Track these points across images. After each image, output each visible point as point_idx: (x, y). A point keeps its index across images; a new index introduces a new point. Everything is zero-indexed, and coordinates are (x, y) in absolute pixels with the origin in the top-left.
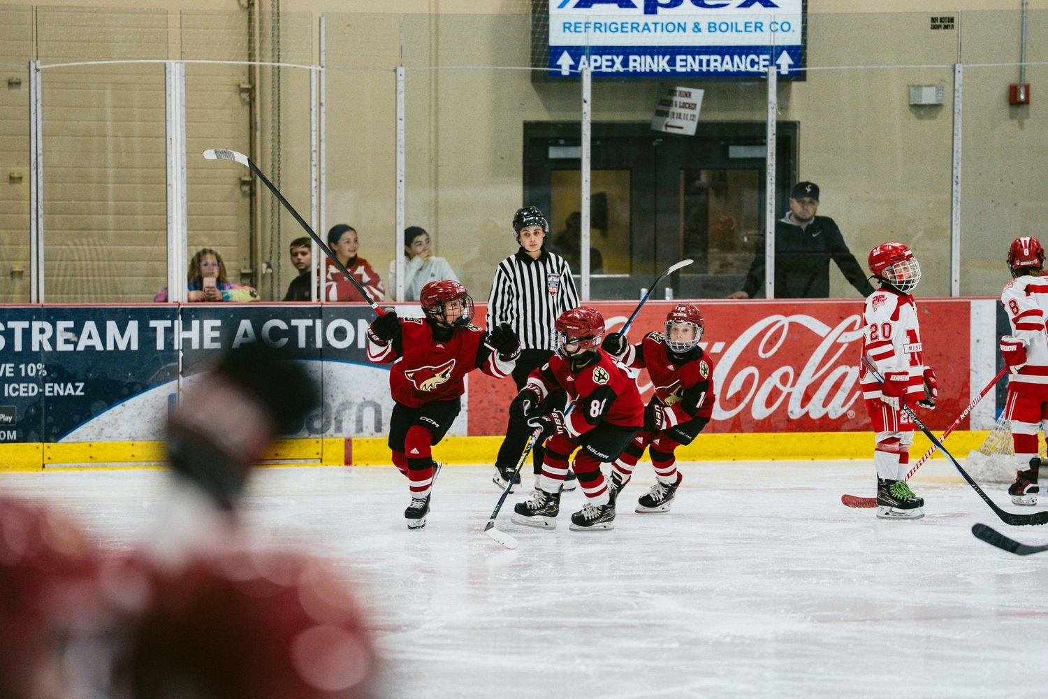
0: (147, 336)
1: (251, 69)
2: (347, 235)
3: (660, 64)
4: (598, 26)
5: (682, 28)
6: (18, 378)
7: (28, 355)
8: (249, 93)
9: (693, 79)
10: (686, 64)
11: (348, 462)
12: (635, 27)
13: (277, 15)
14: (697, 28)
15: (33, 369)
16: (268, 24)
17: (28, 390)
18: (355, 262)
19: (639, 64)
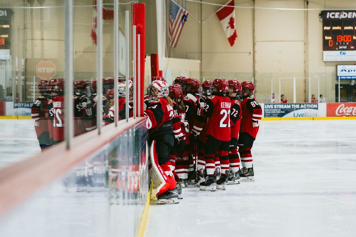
0: (291, 106)
1: (305, 79)
2: (313, 96)
3: (350, 78)
4: (343, 74)
5: (352, 74)
6: (278, 111)
7: (279, 108)
8: (305, 81)
9: (353, 79)
10: (353, 78)
11: (313, 119)
12: (347, 74)
13: (308, 73)
14: (354, 74)
15: (279, 110)
16: (307, 74)
17: (279, 112)
18: (315, 98)
19: (348, 78)
